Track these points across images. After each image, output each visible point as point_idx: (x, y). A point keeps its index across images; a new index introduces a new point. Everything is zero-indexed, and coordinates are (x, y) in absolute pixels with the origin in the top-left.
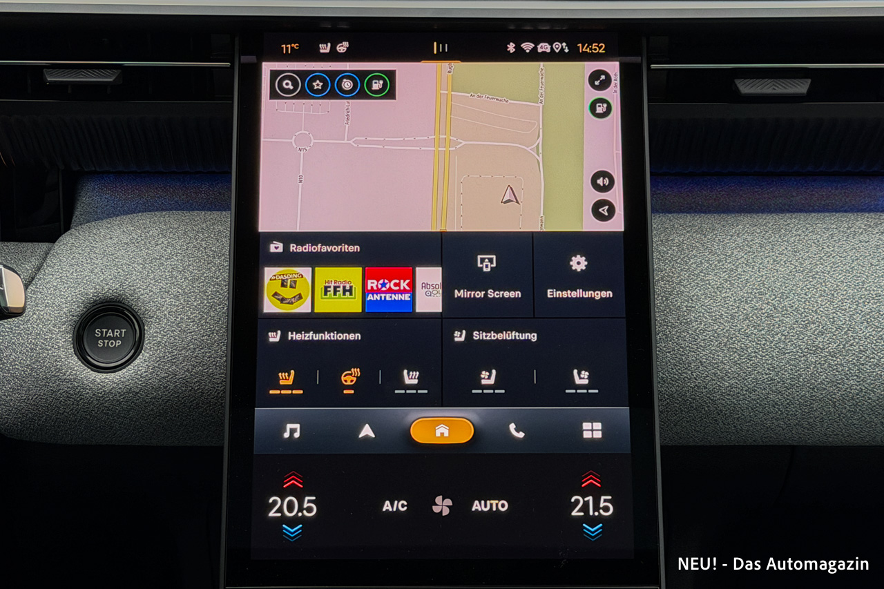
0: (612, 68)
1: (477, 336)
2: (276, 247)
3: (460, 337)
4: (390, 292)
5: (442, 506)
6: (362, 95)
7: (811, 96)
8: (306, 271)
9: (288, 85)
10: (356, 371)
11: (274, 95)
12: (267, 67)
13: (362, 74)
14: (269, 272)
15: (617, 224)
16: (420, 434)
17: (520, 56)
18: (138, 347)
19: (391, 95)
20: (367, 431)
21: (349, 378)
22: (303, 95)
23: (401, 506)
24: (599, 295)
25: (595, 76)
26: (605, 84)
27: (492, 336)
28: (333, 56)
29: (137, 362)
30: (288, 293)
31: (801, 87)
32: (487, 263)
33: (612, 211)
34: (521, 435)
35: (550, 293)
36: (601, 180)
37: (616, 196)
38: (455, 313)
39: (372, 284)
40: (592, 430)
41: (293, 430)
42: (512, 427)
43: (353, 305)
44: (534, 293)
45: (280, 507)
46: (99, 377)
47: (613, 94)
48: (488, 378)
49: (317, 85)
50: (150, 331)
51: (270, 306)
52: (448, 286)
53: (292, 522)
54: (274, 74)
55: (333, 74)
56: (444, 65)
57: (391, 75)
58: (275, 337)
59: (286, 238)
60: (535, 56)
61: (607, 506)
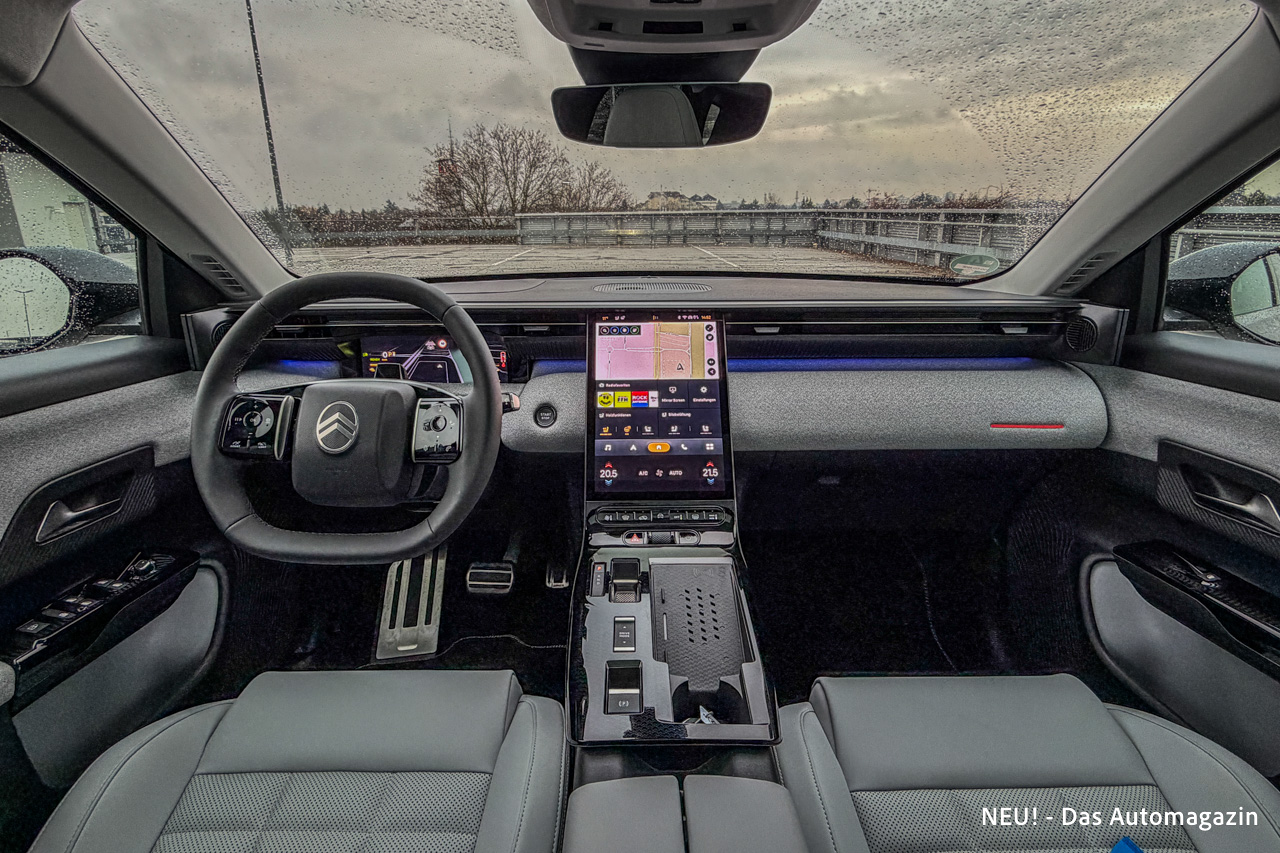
0: (714, 324)
1: (670, 415)
2: (602, 385)
3: (664, 415)
4: (641, 400)
5: (659, 473)
6: (630, 334)
7: (779, 333)
8: (612, 393)
9: (605, 330)
10: (629, 427)
11: (600, 334)
12: (598, 325)
13: (630, 327)
14: (599, 393)
15: (716, 376)
16: (651, 449)
17: (682, 320)
18: (555, 419)
19: (639, 333)
20: (633, 448)
21: (627, 429)
22: (610, 334)
23: (646, 473)
24: (711, 400)
25: (708, 326)
26: (711, 329)
27: (675, 415)
28: (620, 321)
29: (555, 424)
30: (606, 401)
31: (776, 330)
32: (673, 390)
33: (714, 372)
34: (686, 448)
35: (694, 400)
36: (711, 362)
37: (716, 367)
38: (664, 407)
39: (634, 397)
40: (710, 447)
41: (608, 447)
42: (683, 446)
43: (628, 405)
44: (689, 400)
45: (604, 474)
46: (542, 429)
47: (714, 333)
48: (674, 429)
49: (615, 330)
50: (559, 414)
51: (599, 406)
52: (660, 398)
53: (609, 479)
54: (600, 327)
55: (620, 327)
56: (657, 323)
57: (639, 327)
58: (602, 416)
59: (605, 382)
60: (687, 320)
61: (715, 473)
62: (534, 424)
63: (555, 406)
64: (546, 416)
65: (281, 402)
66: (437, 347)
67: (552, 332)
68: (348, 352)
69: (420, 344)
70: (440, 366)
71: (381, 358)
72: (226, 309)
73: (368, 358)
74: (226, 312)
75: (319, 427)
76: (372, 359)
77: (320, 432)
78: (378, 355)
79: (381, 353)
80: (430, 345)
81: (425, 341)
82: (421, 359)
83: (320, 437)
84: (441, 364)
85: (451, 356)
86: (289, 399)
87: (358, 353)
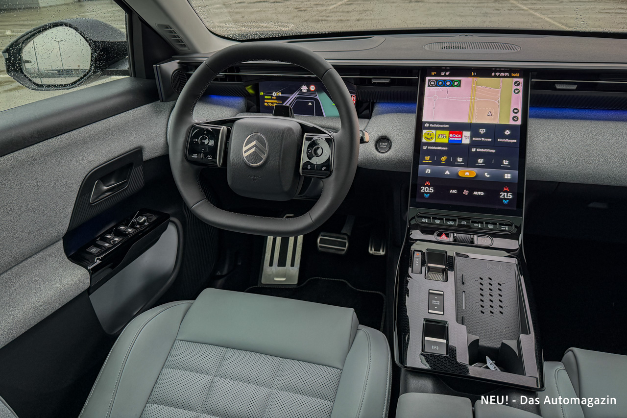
0: (521, 80)
1: (478, 150)
2: (427, 125)
3: (473, 150)
4: (456, 138)
5: (466, 192)
6: (452, 86)
7: (576, 89)
8: (434, 131)
9: (433, 83)
10: (446, 157)
11: (429, 86)
12: (428, 78)
13: (452, 81)
14: (424, 131)
15: (519, 123)
16: (460, 174)
17: (495, 76)
18: (390, 148)
19: (460, 86)
20: (447, 172)
21: (444, 159)
22: (436, 86)
23: (455, 191)
24: (512, 141)
25: (516, 82)
26: (518, 85)
27: (482, 150)
28: (445, 76)
29: (390, 151)
30: (429, 137)
31: (574, 87)
32: (482, 131)
33: (518, 119)
34: (488, 176)
35: (499, 140)
36: (515, 111)
37: (519, 115)
38: (473, 144)
39: (451, 135)
40: (508, 176)
41: (428, 171)
42: (486, 174)
43: (446, 141)
44: (495, 140)
45: (424, 189)
46: (380, 154)
47: (521, 88)
48: (481, 161)
49: (440, 83)
50: (393, 144)
51: (424, 140)
52: (472, 137)
53: (427, 193)
54: (429, 80)
55: (445, 80)
56: (474, 79)
57: (460, 81)
58: (425, 148)
59: (430, 123)
60: (499, 77)
61: (510, 196)
62: (375, 150)
63: (391, 138)
64: (384, 145)
65: (220, 130)
66: (309, 90)
67: (393, 83)
68: (251, 91)
69: (298, 88)
70: (310, 104)
71: (272, 96)
72: (178, 61)
73: (264, 96)
74: (178, 63)
75: (244, 149)
76: (266, 97)
77: (245, 152)
78: (270, 94)
79: (272, 93)
80: (304, 89)
81: (301, 86)
82: (298, 98)
83: (245, 155)
84: (311, 102)
85: (318, 97)
86: (223, 128)
87: (257, 92)
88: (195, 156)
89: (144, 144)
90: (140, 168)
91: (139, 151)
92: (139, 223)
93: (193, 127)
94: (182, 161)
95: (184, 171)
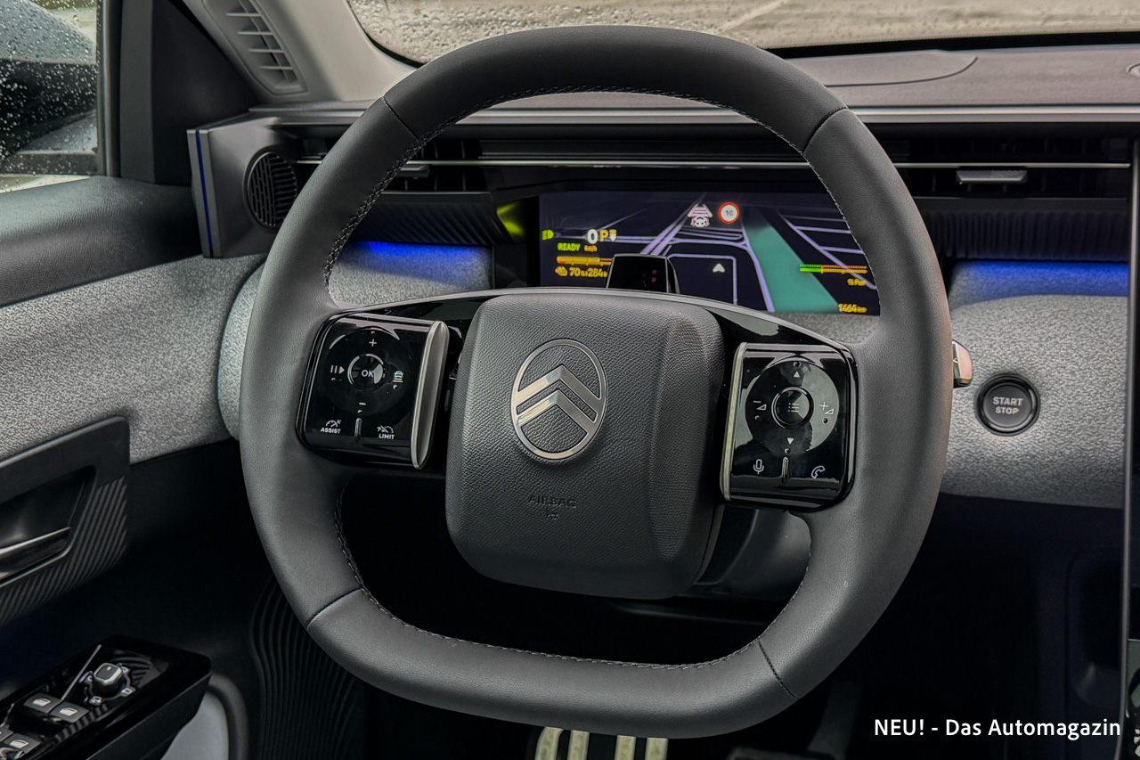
29: (1034, 428)
50: (1046, 402)
62: (978, 426)
63: (1034, 380)
64: (1008, 404)
65: (425, 335)
66: (715, 221)
67: (1034, 186)
68: (512, 228)
69: (676, 213)
70: (719, 268)
71: (584, 243)
72: (272, 120)
73: (555, 241)
74: (274, 127)
75: (518, 397)
76: (561, 247)
77: (521, 408)
78: (576, 235)
79: (585, 233)
80: (699, 216)
81: (688, 206)
82: (675, 248)
83: (519, 420)
84: (722, 262)
85: (746, 245)
86: (436, 329)
87: (532, 229)
88: (331, 429)
89: (138, 403)
90: (118, 489)
91: (116, 428)
92: (99, 689)
93: (330, 327)
94: (287, 445)
95: (289, 486)
